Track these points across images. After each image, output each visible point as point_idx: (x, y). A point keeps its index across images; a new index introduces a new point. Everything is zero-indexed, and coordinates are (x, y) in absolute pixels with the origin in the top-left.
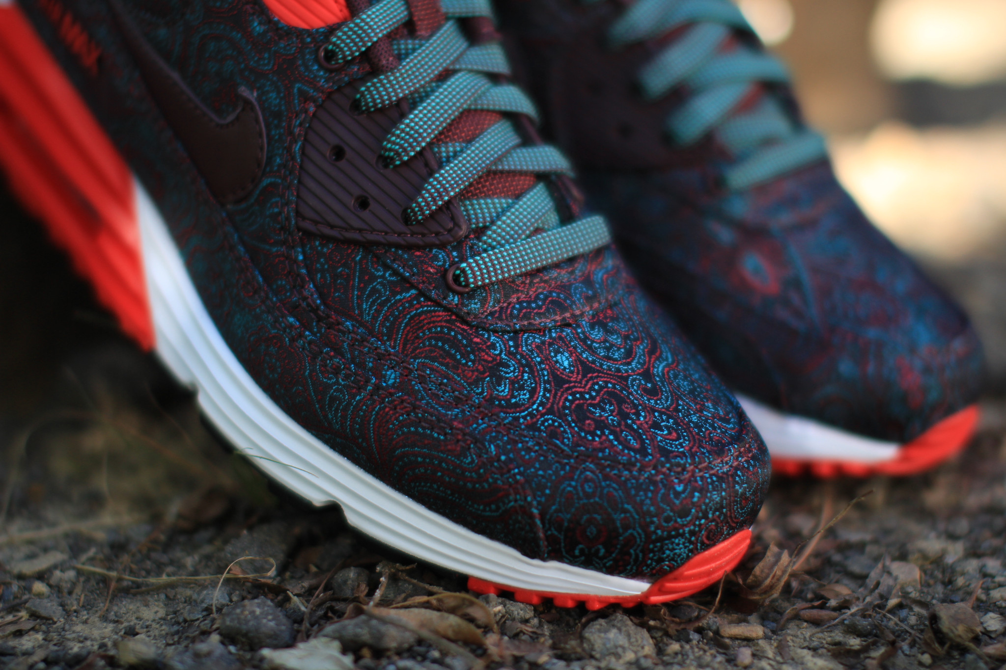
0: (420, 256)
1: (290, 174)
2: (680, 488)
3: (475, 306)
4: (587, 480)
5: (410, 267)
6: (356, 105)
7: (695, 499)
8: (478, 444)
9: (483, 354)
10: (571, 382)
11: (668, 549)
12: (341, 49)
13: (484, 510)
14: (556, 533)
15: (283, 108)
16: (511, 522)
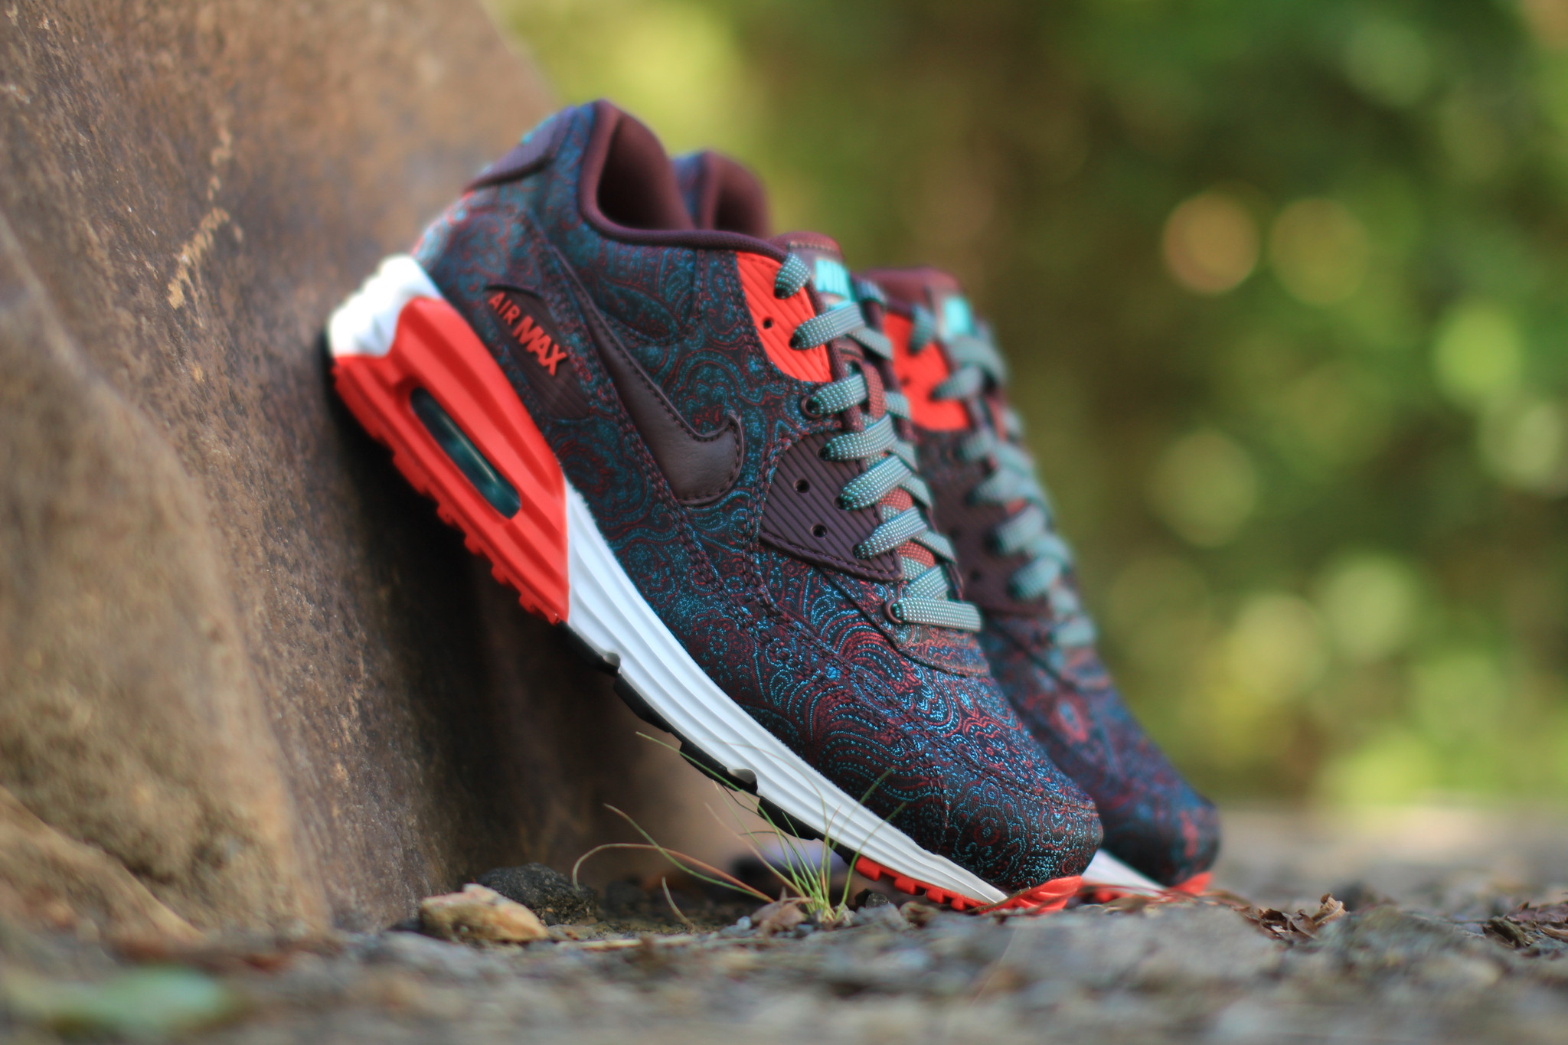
0: (865, 586)
1: (760, 492)
2: (1058, 816)
3: (902, 636)
4: (991, 789)
5: (857, 593)
6: (824, 453)
7: (1067, 829)
8: (907, 740)
9: (909, 675)
10: (972, 717)
11: (1038, 864)
12: (824, 403)
13: (902, 795)
14: (957, 827)
15: (763, 436)
16: (923, 809)
